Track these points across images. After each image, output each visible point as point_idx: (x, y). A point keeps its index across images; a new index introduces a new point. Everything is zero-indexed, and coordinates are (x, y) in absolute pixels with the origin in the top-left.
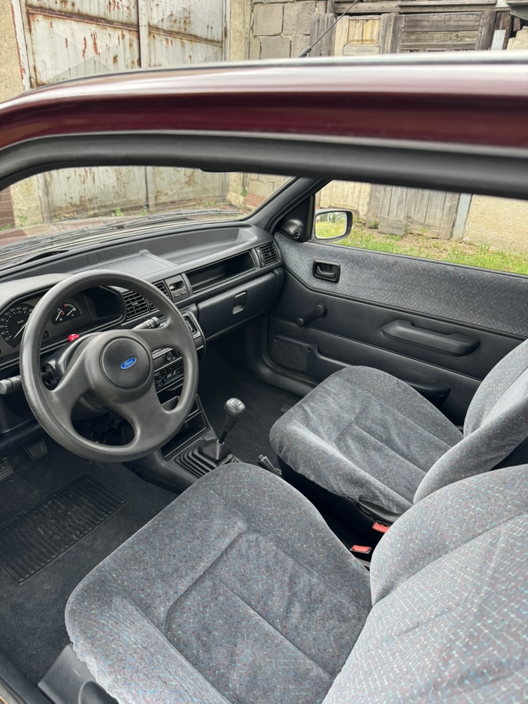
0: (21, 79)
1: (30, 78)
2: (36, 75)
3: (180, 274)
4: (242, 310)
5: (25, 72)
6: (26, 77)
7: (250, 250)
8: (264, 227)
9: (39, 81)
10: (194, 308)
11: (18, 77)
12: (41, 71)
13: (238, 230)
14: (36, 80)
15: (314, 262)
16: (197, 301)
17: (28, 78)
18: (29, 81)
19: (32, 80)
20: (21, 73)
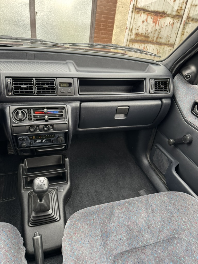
0: (129, 5)
1: (134, 4)
2: (136, 4)
3: (73, 78)
4: (124, 118)
5: (132, 2)
6: (132, 4)
7: (145, 79)
8: (169, 67)
9: (137, 6)
10: (77, 104)
11: (129, 4)
12: (139, 2)
13: (148, 65)
14: (136, 6)
15: (195, 101)
16: (82, 101)
17: (133, 5)
18: (132, 6)
19: (134, 5)
20: (131, 2)
